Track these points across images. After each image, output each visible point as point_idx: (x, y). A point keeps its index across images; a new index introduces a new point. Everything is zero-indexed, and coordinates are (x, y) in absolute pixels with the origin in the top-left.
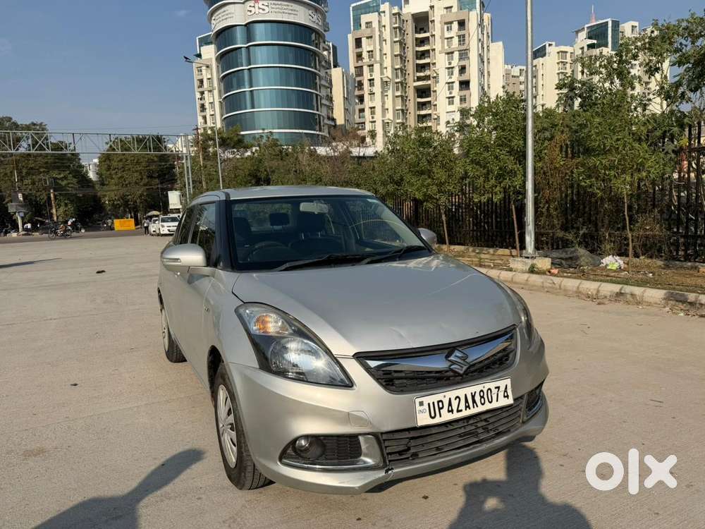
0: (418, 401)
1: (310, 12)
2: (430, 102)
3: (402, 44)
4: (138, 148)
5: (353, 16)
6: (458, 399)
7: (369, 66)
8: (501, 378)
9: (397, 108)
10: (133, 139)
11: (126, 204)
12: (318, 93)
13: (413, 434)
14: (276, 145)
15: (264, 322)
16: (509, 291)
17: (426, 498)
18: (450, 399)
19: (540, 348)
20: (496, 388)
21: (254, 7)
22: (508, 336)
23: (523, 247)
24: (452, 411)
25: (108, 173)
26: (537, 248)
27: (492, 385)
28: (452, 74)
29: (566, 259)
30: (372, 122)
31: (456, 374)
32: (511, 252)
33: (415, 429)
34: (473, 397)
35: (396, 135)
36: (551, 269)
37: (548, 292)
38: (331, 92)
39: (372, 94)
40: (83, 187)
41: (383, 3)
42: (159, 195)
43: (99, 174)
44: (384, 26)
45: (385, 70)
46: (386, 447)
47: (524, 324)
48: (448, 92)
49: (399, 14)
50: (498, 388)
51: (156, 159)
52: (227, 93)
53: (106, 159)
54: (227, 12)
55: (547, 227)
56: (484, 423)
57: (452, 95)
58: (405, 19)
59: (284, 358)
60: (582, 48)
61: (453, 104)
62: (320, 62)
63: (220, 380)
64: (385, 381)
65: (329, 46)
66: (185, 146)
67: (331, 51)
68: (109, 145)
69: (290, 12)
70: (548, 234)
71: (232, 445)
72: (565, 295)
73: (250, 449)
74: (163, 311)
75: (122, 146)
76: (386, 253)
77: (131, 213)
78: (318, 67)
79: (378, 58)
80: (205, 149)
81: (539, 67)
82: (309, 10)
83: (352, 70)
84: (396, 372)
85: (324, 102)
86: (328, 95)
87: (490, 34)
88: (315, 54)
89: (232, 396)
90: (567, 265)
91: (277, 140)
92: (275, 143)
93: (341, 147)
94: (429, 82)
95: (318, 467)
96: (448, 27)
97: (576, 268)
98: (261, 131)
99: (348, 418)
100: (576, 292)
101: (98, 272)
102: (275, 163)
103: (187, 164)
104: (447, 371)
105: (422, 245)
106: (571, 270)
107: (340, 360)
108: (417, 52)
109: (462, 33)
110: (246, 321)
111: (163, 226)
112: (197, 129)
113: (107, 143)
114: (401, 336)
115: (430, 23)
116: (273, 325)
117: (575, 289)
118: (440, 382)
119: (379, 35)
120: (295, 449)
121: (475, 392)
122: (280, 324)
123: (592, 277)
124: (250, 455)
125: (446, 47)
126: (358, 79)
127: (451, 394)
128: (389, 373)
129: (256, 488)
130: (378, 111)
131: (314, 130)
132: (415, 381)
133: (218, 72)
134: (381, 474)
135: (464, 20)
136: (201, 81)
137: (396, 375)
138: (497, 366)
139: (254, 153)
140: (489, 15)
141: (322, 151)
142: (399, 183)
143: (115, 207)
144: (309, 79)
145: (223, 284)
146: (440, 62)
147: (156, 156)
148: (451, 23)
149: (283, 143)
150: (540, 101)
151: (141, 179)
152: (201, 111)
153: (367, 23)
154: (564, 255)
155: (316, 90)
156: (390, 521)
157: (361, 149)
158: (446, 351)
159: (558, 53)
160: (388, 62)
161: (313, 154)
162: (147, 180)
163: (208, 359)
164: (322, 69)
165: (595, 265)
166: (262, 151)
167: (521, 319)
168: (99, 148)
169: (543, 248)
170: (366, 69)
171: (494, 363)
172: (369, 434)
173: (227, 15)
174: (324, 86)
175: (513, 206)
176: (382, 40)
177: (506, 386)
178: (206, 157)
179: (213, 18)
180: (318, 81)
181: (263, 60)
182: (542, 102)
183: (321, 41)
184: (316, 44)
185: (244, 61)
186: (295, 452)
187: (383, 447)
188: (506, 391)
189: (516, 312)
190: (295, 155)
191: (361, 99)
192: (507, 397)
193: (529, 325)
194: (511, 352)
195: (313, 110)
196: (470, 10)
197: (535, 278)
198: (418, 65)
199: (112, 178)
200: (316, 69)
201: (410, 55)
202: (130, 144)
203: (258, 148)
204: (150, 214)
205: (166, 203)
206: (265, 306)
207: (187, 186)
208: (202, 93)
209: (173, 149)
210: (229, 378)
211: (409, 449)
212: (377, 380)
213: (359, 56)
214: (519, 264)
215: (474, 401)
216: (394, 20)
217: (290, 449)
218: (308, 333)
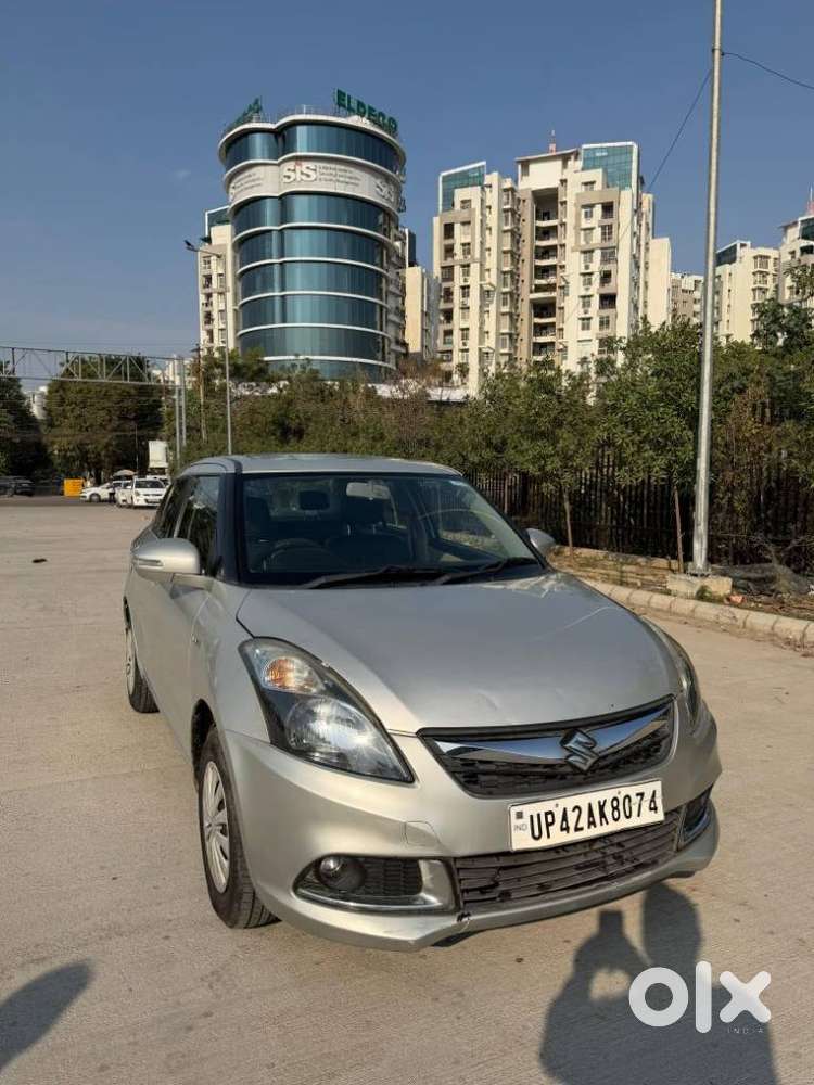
0: (514, 810)
1: (378, 182)
2: (553, 324)
3: (516, 236)
4: (108, 374)
5: (443, 190)
6: (577, 811)
7: (463, 266)
8: (646, 779)
9: (503, 331)
10: (102, 360)
11: (84, 457)
12: (384, 304)
13: (503, 862)
14: (315, 379)
15: (282, 671)
16: (665, 640)
17: (520, 960)
18: (565, 810)
19: (709, 733)
20: (638, 795)
21: (294, 171)
22: (661, 712)
23: (688, 557)
24: (567, 829)
25: (61, 408)
26: (710, 560)
27: (632, 791)
28: (590, 283)
29: (755, 581)
30: (463, 351)
31: (576, 770)
32: (670, 564)
33: (508, 854)
34: (601, 808)
35: (499, 376)
36: (732, 594)
37: (725, 631)
38: (403, 304)
39: (465, 308)
40: (21, 428)
41: (489, 173)
42: (134, 445)
43: (47, 410)
44: (490, 207)
45: (487, 274)
46: (460, 880)
47: (686, 694)
48: (582, 311)
49: (513, 190)
50: (641, 795)
51: (133, 391)
52: (246, 297)
53: (58, 388)
54: (253, 177)
55: (727, 529)
56: (616, 850)
57: (588, 316)
58: (522, 198)
59: (309, 729)
60: (793, 253)
61: (588, 328)
62: (389, 258)
63: (209, 754)
64: (465, 777)
65: (404, 234)
66: (179, 374)
67: (407, 241)
68: (64, 368)
69: (348, 180)
70: (730, 539)
71: (223, 858)
72: (752, 639)
73: (249, 867)
74: (130, 633)
75: (84, 370)
76: (475, 567)
77: (90, 471)
78: (385, 264)
79: (477, 255)
80: (208, 380)
81: (725, 278)
82: (377, 178)
83: (437, 272)
84: (481, 762)
85: (392, 317)
86: (397, 308)
87: (651, 226)
88: (381, 244)
89: (226, 780)
90: (758, 591)
91: (317, 372)
92: (314, 376)
93: (413, 386)
94: (554, 294)
95: (352, 904)
96: (586, 213)
97: (770, 595)
98: (292, 357)
99: (404, 831)
100: (769, 634)
101: (36, 561)
102: (312, 407)
103: (180, 401)
104: (562, 765)
105: (531, 556)
106: (763, 598)
107: (396, 738)
108: (537, 247)
109: (607, 222)
110: (255, 666)
111: (138, 494)
112: (198, 350)
113: (62, 365)
114: (492, 705)
115: (559, 205)
116: (295, 676)
117: (767, 629)
118: (550, 783)
119: (481, 221)
120: (318, 875)
121: (605, 801)
122: (306, 674)
123: (795, 611)
124: (248, 877)
125: (583, 243)
126: (445, 285)
127: (567, 802)
128: (471, 763)
129: (257, 926)
130: (474, 334)
131: (376, 359)
132: (511, 779)
133: (234, 264)
134: (450, 922)
135: (612, 203)
136: (209, 278)
137: (481, 767)
138: (642, 760)
139: (281, 390)
140: (650, 196)
141: (384, 390)
142: (500, 448)
143: (68, 460)
144: (370, 282)
145: (222, 602)
146: (573, 263)
147: (135, 387)
148: (592, 206)
149: (327, 376)
150: (723, 330)
151: (110, 420)
152: (206, 323)
153: (463, 202)
154: (752, 575)
155: (381, 299)
156: (461, 995)
157: (445, 392)
158: (563, 734)
159: (755, 258)
160: (492, 261)
161: (371, 394)
162: (117, 423)
163: (193, 718)
164: (392, 269)
165: (800, 593)
166: (295, 387)
167: (681, 685)
168: (49, 372)
169: (719, 562)
170: (458, 271)
171: (636, 755)
172: (434, 858)
173: (253, 180)
174: (394, 294)
175: (676, 494)
176: (485, 228)
177: (654, 792)
178: (210, 392)
179: (232, 185)
180: (384, 285)
181: (302, 249)
182: (726, 332)
183: (393, 225)
184: (385, 230)
185: (275, 250)
186: (320, 879)
187: (456, 877)
188: (653, 800)
189: (674, 674)
190: (343, 395)
191: (448, 315)
192: (655, 809)
193: (693, 694)
194: (664, 738)
195: (375, 328)
196: (622, 188)
197: (705, 609)
198: (537, 268)
199: (66, 417)
200: (382, 267)
201: (526, 251)
202: (96, 367)
203: (287, 383)
204: (119, 473)
205: (145, 458)
206: (287, 645)
207: (178, 434)
208: (209, 296)
209: (161, 378)
210: (222, 753)
211: (496, 884)
212: (453, 774)
213: (449, 251)
214: (681, 584)
215: (602, 815)
216: (505, 198)
217: (311, 873)
218: (349, 693)
